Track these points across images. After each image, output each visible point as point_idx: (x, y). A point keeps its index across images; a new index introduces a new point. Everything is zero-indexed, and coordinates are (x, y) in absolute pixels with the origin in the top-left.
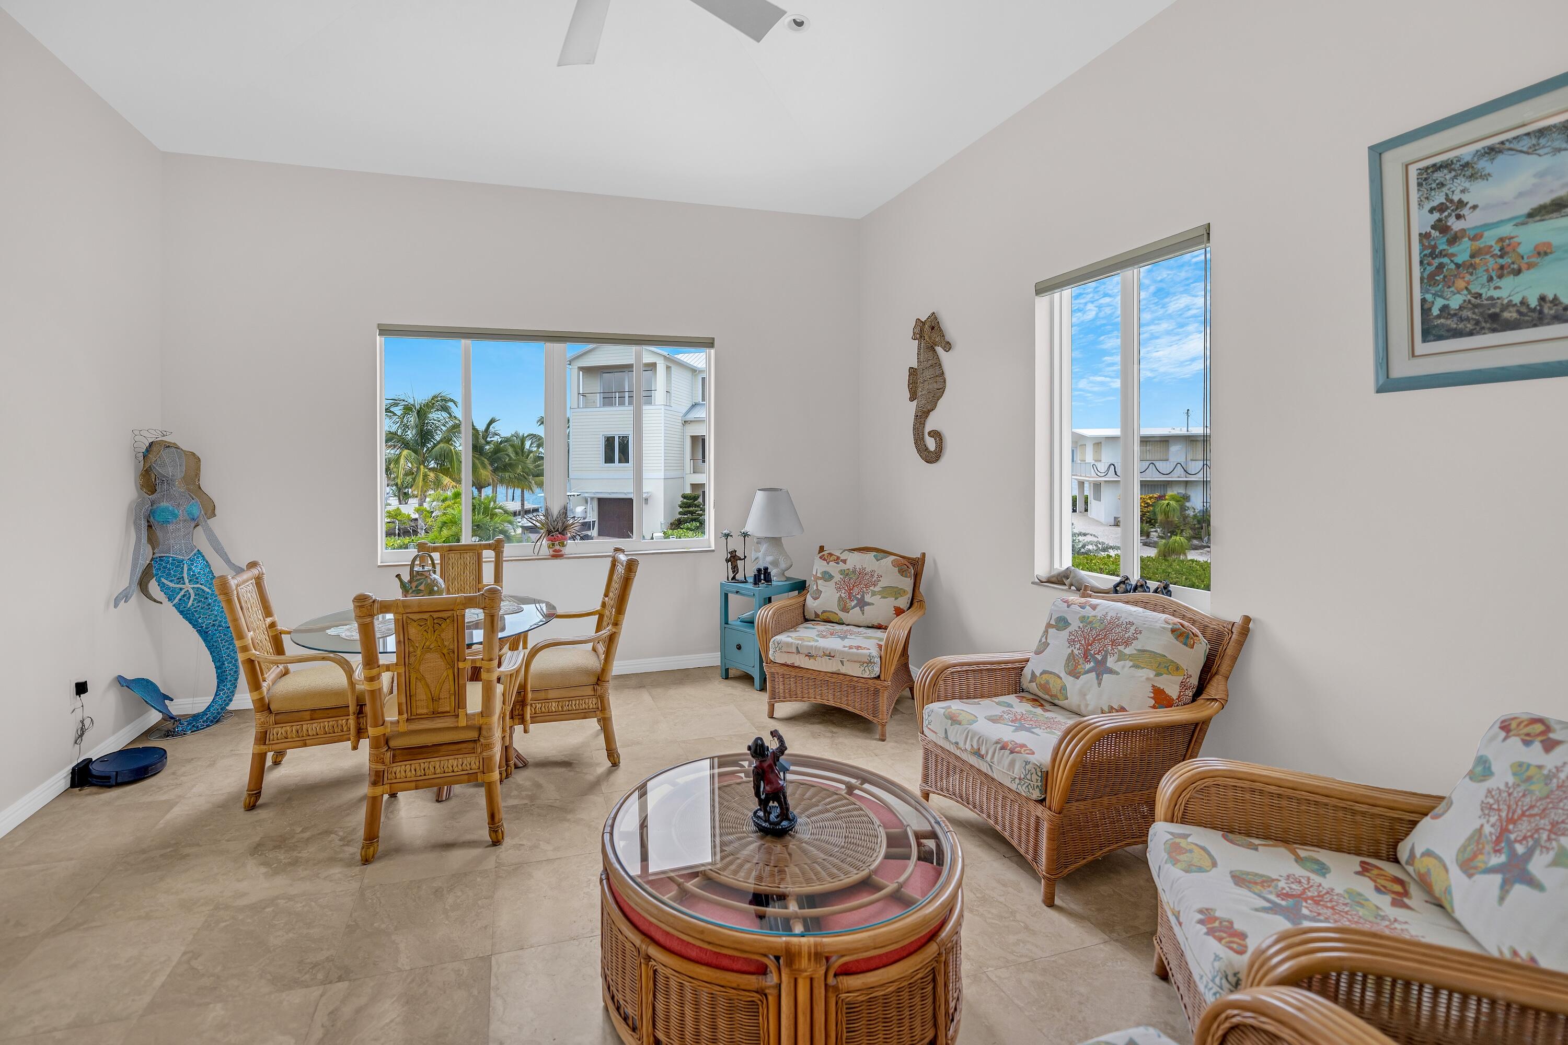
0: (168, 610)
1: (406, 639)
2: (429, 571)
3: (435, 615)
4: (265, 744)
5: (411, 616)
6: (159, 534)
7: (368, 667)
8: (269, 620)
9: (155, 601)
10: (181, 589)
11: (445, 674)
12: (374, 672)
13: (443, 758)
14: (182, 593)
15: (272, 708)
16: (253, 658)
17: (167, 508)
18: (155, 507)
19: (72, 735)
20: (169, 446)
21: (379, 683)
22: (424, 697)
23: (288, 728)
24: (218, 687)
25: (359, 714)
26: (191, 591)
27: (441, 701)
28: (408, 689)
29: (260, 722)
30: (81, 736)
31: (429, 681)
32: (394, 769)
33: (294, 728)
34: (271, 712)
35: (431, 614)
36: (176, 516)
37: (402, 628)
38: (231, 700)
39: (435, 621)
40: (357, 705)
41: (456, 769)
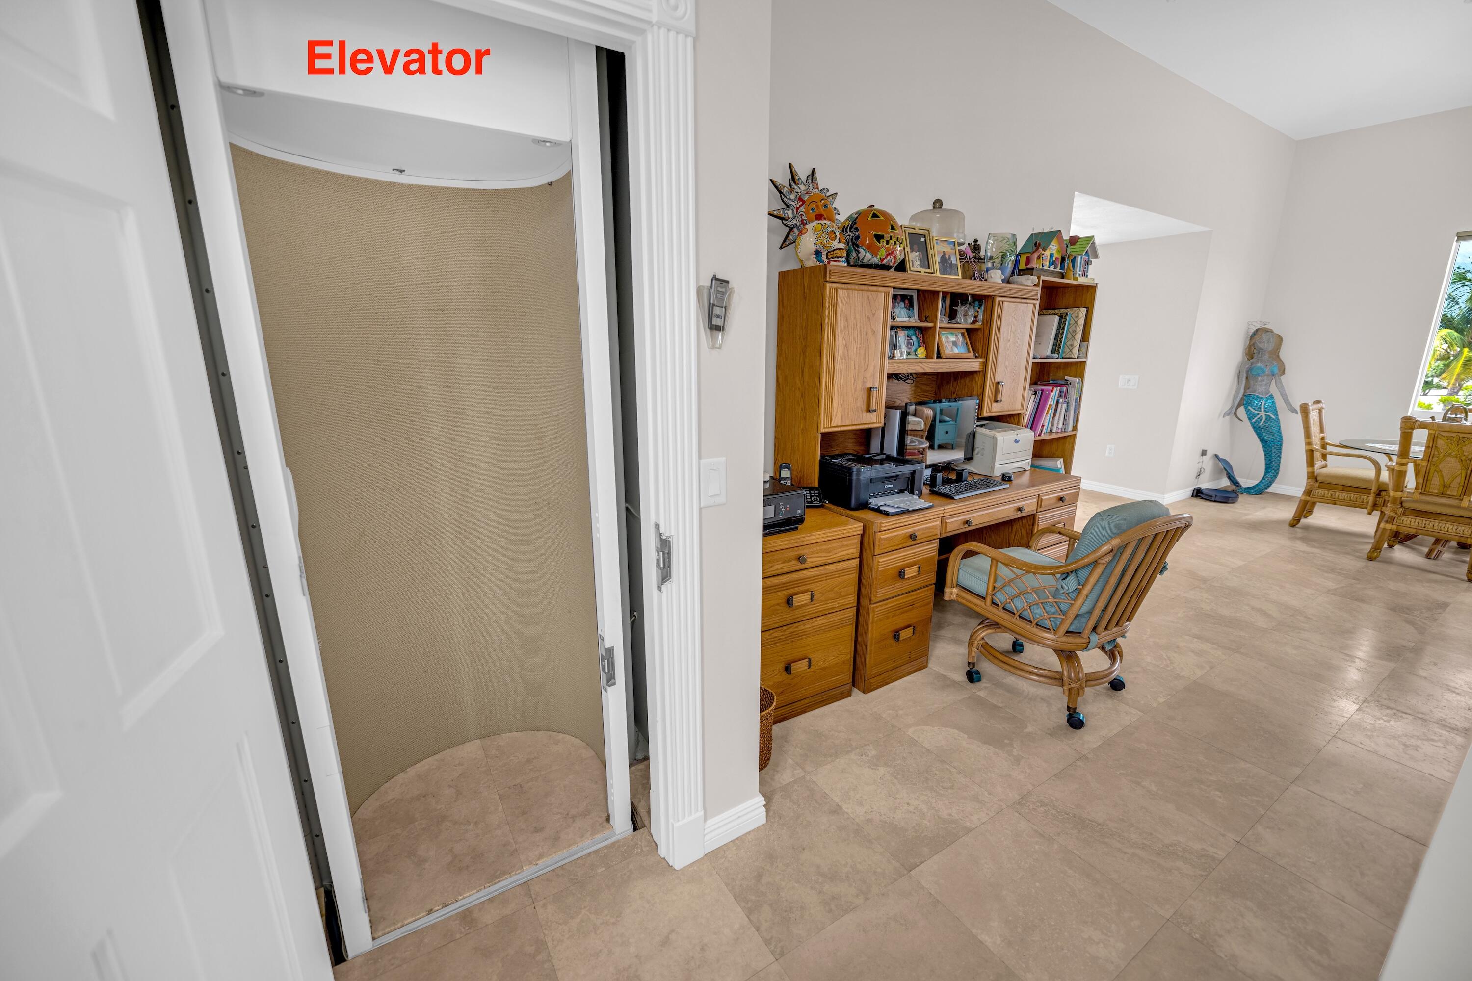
0: (1247, 426)
1: (1434, 445)
2: (1461, 418)
3: (1462, 435)
4: (1309, 496)
5: (1442, 433)
6: (1252, 382)
7: (1401, 457)
8: (1322, 435)
9: (1239, 419)
10: (1258, 414)
11: (1459, 473)
12: (1405, 461)
13: (1441, 522)
14: (1259, 416)
15: (1318, 479)
16: (1313, 450)
17: (1260, 368)
18: (1252, 366)
19: (1196, 475)
20: (1268, 331)
21: (1407, 468)
22: (1438, 483)
23: (1326, 492)
24: (1265, 475)
25: (1377, 495)
26: (1264, 417)
27: (1450, 488)
28: (1426, 475)
29: (1309, 484)
30: (1199, 475)
31: (1444, 474)
32: (1403, 518)
33: (1330, 493)
34: (1317, 481)
35: (1459, 434)
36: (1264, 372)
37: (1433, 439)
38: (1269, 486)
39: (1461, 439)
40: (1378, 490)
41: (1450, 531)
